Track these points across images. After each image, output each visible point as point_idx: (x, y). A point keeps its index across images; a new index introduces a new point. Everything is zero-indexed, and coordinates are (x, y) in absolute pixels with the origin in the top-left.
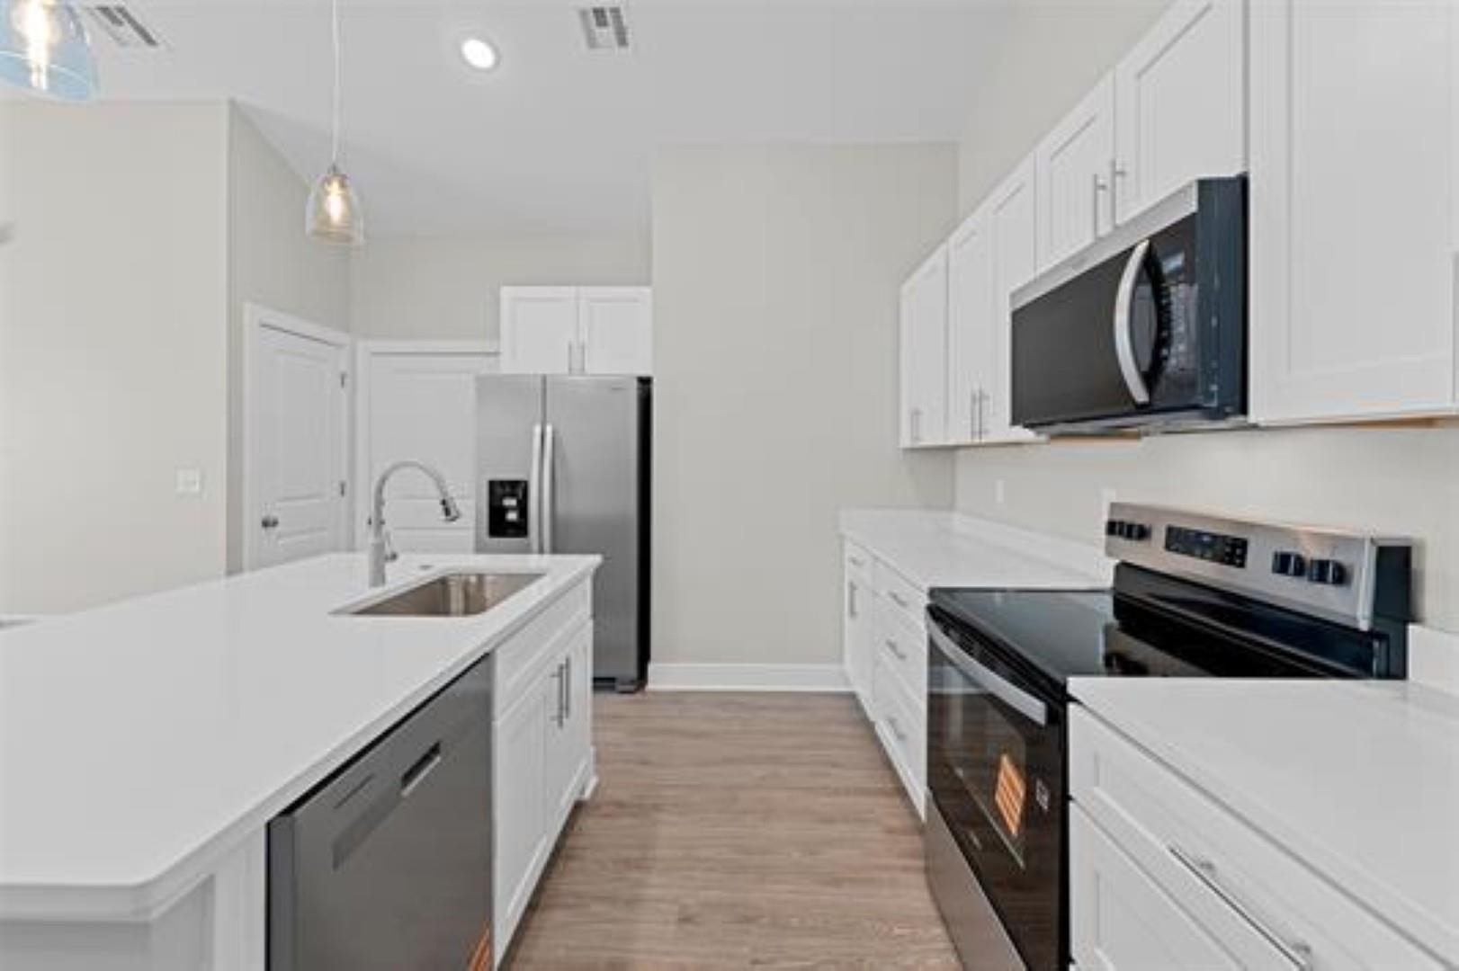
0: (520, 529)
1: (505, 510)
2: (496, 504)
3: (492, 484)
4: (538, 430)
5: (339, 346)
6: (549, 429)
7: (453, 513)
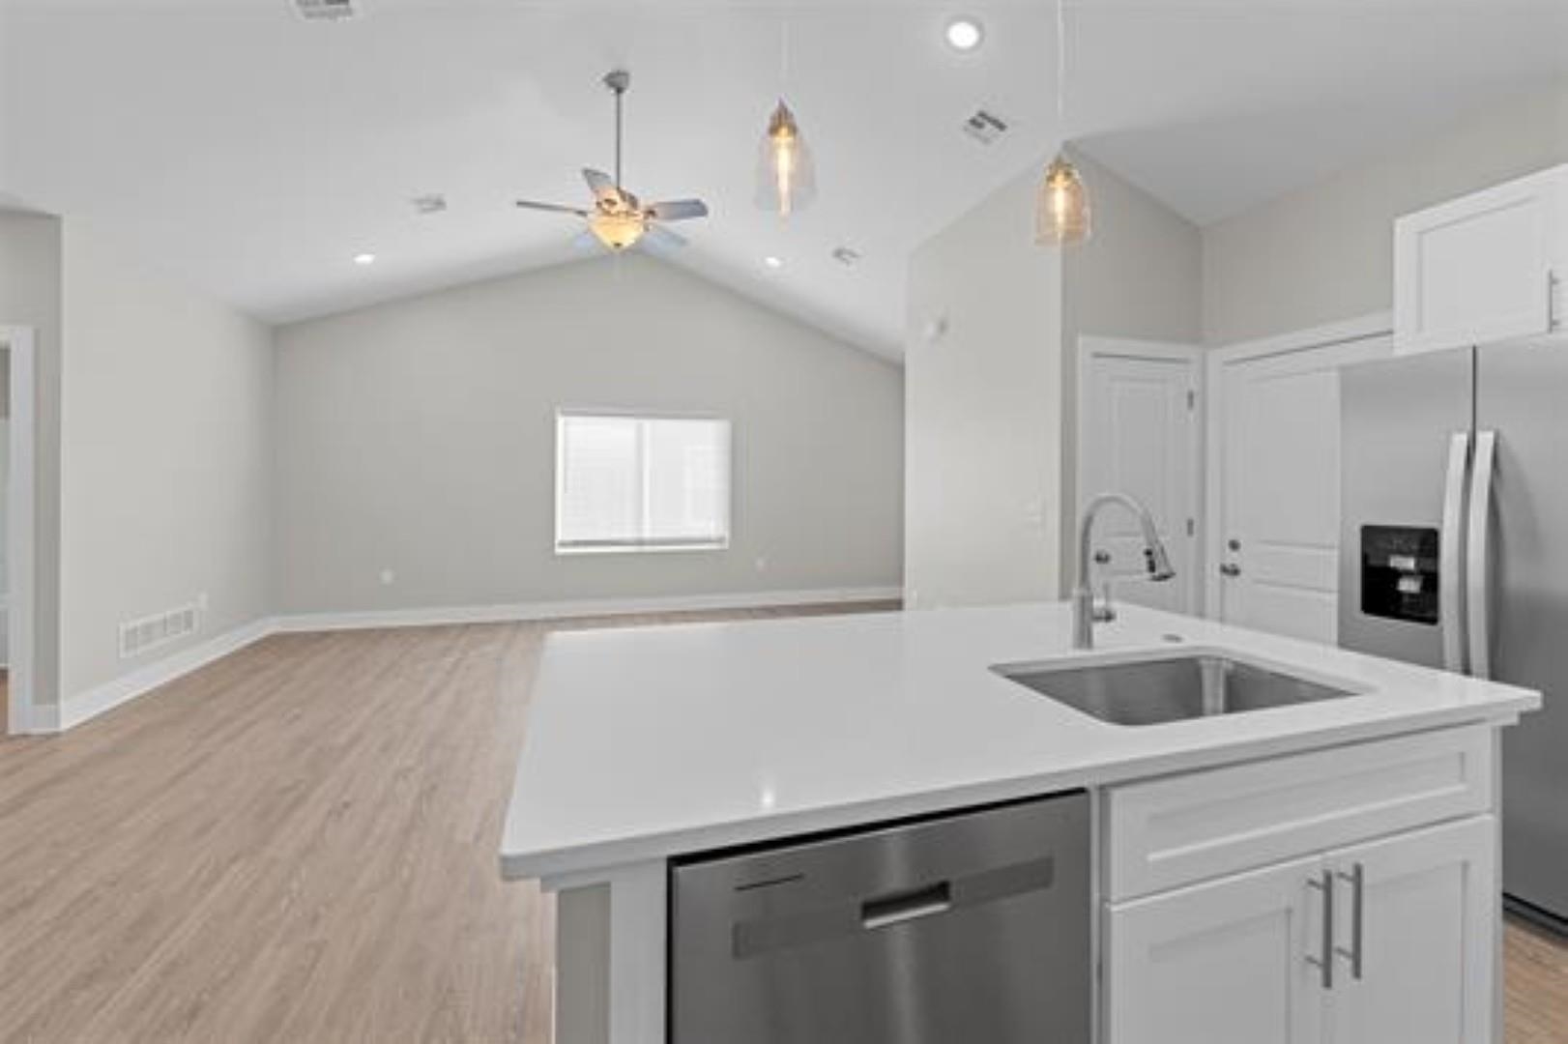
0: (1424, 608)
1: (1397, 574)
2: (1373, 562)
3: (1369, 533)
4: (1460, 440)
5: (1185, 361)
6: (1485, 440)
7: (1160, 570)
